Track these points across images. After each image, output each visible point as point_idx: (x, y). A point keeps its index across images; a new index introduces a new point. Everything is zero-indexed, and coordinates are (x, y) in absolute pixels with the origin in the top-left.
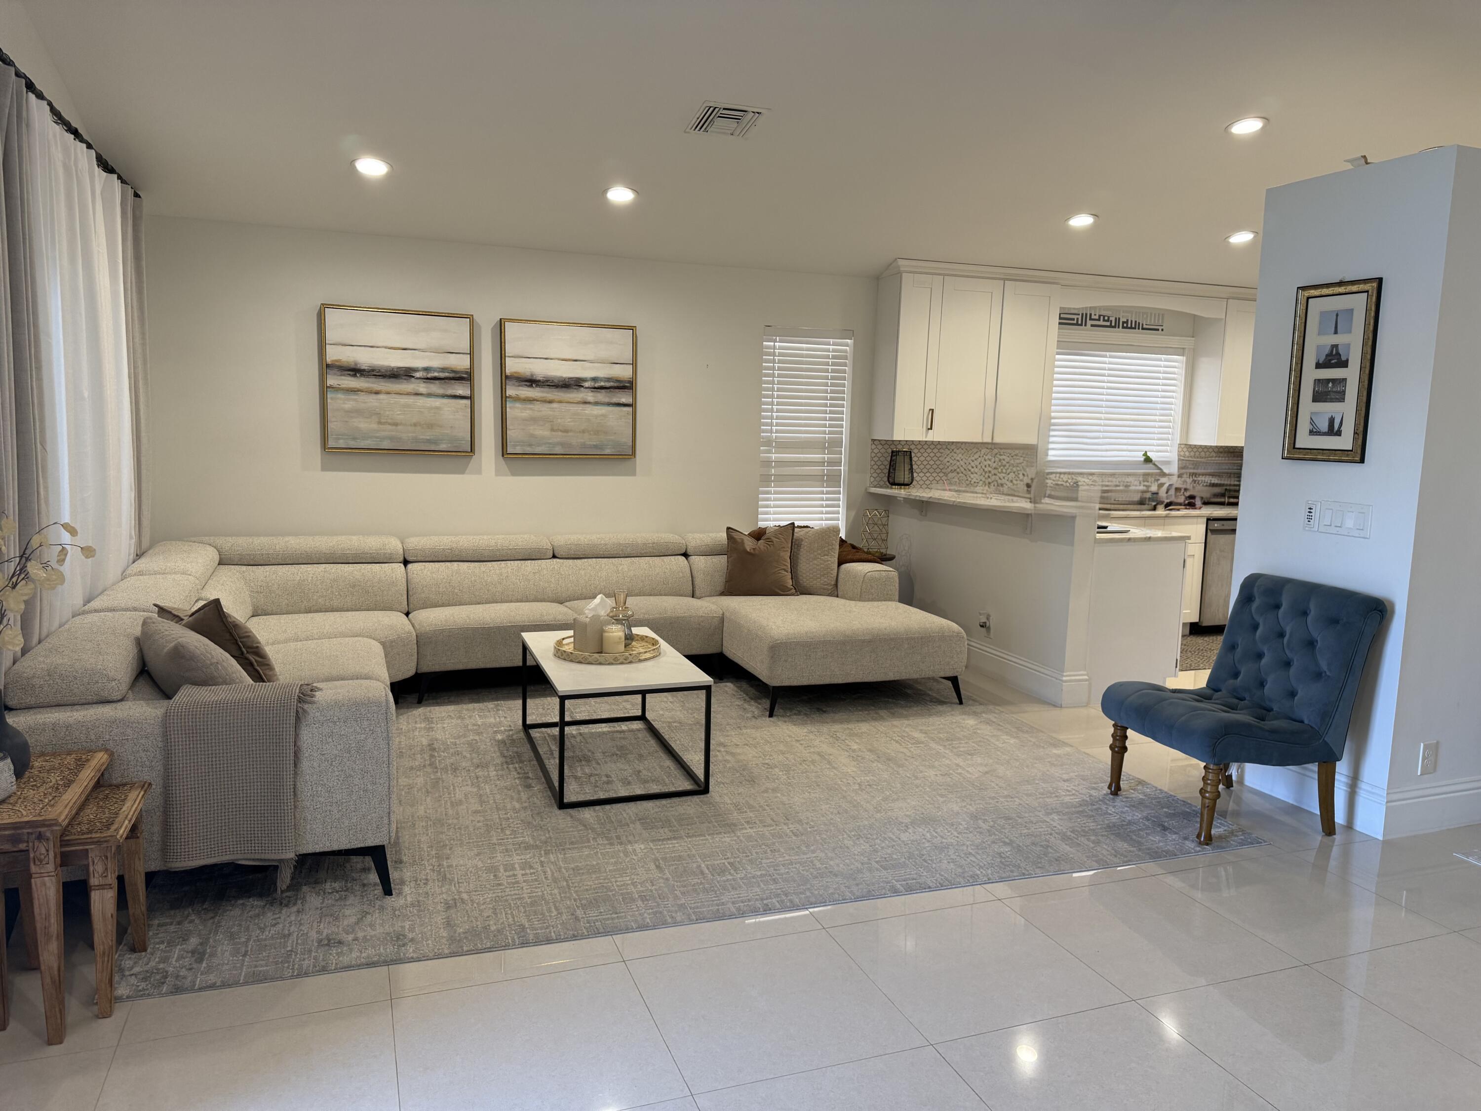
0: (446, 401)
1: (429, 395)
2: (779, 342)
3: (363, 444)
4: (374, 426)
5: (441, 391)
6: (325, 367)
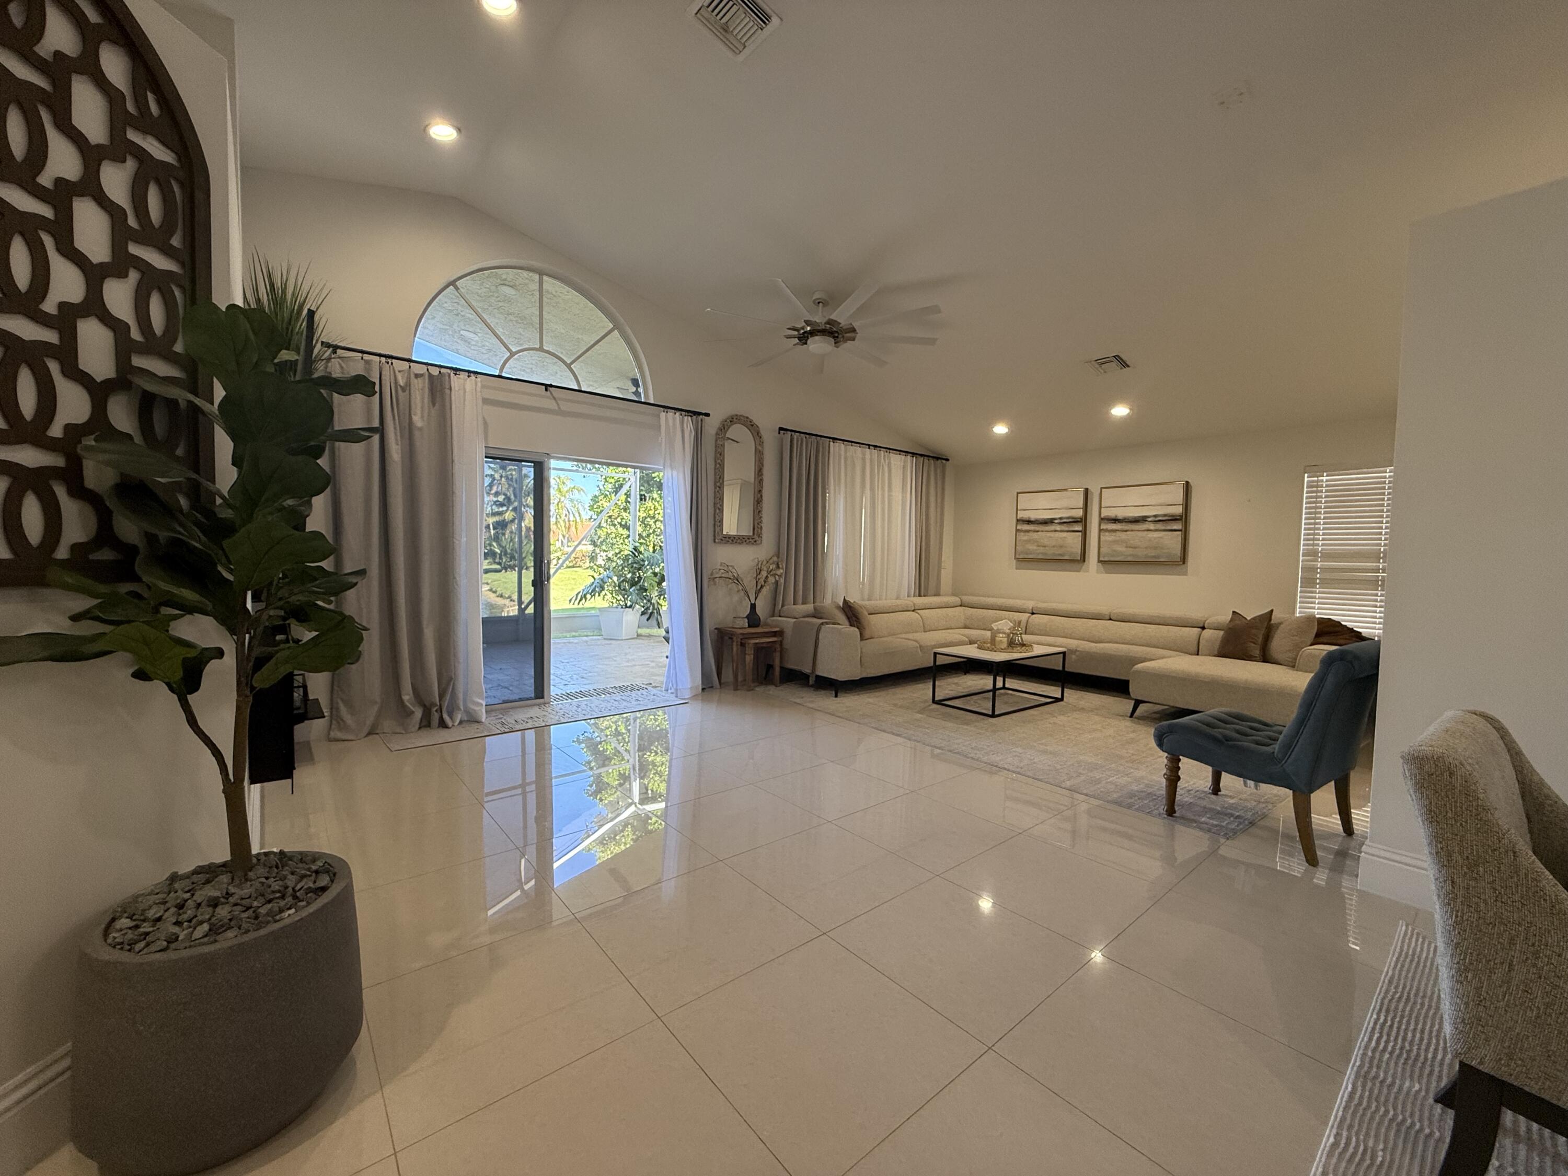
0: (1069, 533)
1: (1061, 531)
2: (1327, 476)
3: (1031, 556)
4: (1035, 548)
5: (1067, 529)
6: (1018, 521)
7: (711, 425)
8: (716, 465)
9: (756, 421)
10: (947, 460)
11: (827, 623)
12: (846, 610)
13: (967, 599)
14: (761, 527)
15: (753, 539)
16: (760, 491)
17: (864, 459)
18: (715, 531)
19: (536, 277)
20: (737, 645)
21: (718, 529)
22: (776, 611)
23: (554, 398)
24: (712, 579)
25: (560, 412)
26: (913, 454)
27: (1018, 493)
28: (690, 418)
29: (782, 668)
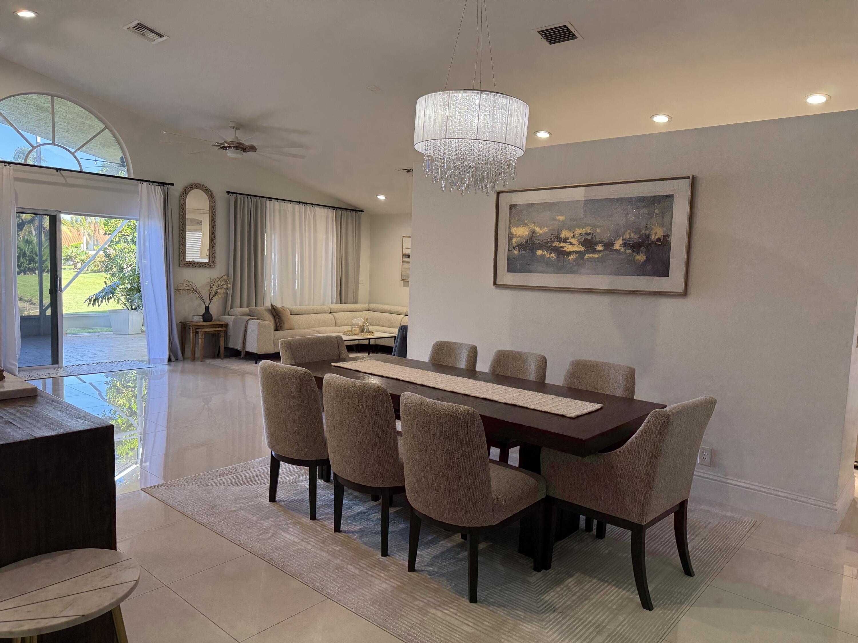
6: (403, 255)
7: (175, 191)
8: (179, 216)
9: (210, 187)
10: (362, 211)
11: (253, 319)
12: (273, 311)
13: (373, 306)
14: (215, 257)
15: (210, 265)
16: (213, 233)
17: (294, 212)
18: (179, 259)
19: (50, 97)
20: (193, 332)
21: (182, 258)
22: (227, 312)
23: (62, 175)
24: (177, 290)
25: (66, 185)
26: (334, 208)
27: (404, 237)
28: (159, 187)
29: (225, 348)
